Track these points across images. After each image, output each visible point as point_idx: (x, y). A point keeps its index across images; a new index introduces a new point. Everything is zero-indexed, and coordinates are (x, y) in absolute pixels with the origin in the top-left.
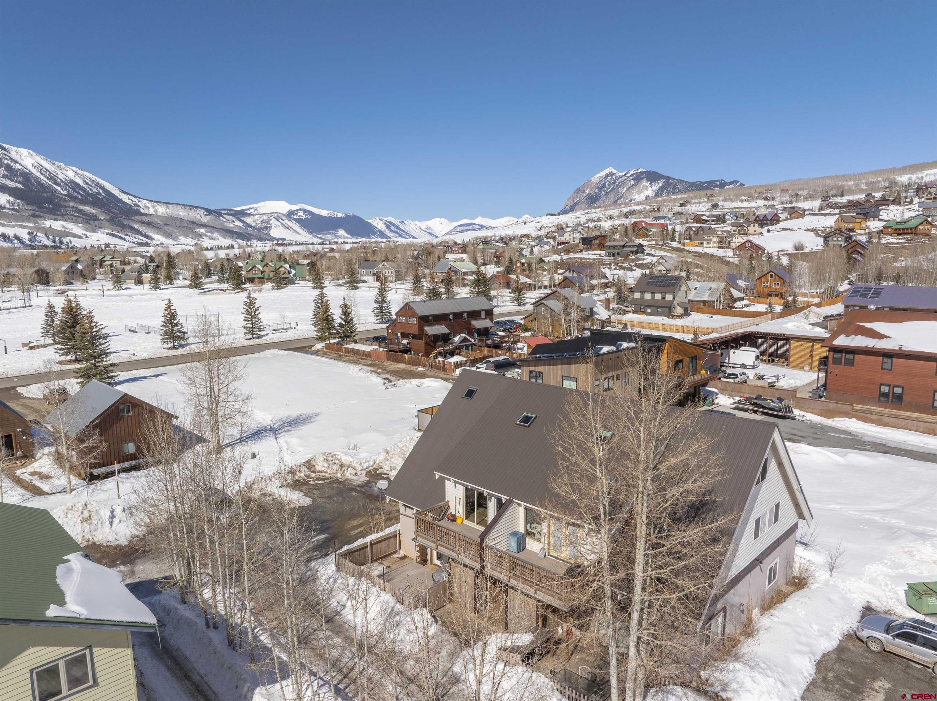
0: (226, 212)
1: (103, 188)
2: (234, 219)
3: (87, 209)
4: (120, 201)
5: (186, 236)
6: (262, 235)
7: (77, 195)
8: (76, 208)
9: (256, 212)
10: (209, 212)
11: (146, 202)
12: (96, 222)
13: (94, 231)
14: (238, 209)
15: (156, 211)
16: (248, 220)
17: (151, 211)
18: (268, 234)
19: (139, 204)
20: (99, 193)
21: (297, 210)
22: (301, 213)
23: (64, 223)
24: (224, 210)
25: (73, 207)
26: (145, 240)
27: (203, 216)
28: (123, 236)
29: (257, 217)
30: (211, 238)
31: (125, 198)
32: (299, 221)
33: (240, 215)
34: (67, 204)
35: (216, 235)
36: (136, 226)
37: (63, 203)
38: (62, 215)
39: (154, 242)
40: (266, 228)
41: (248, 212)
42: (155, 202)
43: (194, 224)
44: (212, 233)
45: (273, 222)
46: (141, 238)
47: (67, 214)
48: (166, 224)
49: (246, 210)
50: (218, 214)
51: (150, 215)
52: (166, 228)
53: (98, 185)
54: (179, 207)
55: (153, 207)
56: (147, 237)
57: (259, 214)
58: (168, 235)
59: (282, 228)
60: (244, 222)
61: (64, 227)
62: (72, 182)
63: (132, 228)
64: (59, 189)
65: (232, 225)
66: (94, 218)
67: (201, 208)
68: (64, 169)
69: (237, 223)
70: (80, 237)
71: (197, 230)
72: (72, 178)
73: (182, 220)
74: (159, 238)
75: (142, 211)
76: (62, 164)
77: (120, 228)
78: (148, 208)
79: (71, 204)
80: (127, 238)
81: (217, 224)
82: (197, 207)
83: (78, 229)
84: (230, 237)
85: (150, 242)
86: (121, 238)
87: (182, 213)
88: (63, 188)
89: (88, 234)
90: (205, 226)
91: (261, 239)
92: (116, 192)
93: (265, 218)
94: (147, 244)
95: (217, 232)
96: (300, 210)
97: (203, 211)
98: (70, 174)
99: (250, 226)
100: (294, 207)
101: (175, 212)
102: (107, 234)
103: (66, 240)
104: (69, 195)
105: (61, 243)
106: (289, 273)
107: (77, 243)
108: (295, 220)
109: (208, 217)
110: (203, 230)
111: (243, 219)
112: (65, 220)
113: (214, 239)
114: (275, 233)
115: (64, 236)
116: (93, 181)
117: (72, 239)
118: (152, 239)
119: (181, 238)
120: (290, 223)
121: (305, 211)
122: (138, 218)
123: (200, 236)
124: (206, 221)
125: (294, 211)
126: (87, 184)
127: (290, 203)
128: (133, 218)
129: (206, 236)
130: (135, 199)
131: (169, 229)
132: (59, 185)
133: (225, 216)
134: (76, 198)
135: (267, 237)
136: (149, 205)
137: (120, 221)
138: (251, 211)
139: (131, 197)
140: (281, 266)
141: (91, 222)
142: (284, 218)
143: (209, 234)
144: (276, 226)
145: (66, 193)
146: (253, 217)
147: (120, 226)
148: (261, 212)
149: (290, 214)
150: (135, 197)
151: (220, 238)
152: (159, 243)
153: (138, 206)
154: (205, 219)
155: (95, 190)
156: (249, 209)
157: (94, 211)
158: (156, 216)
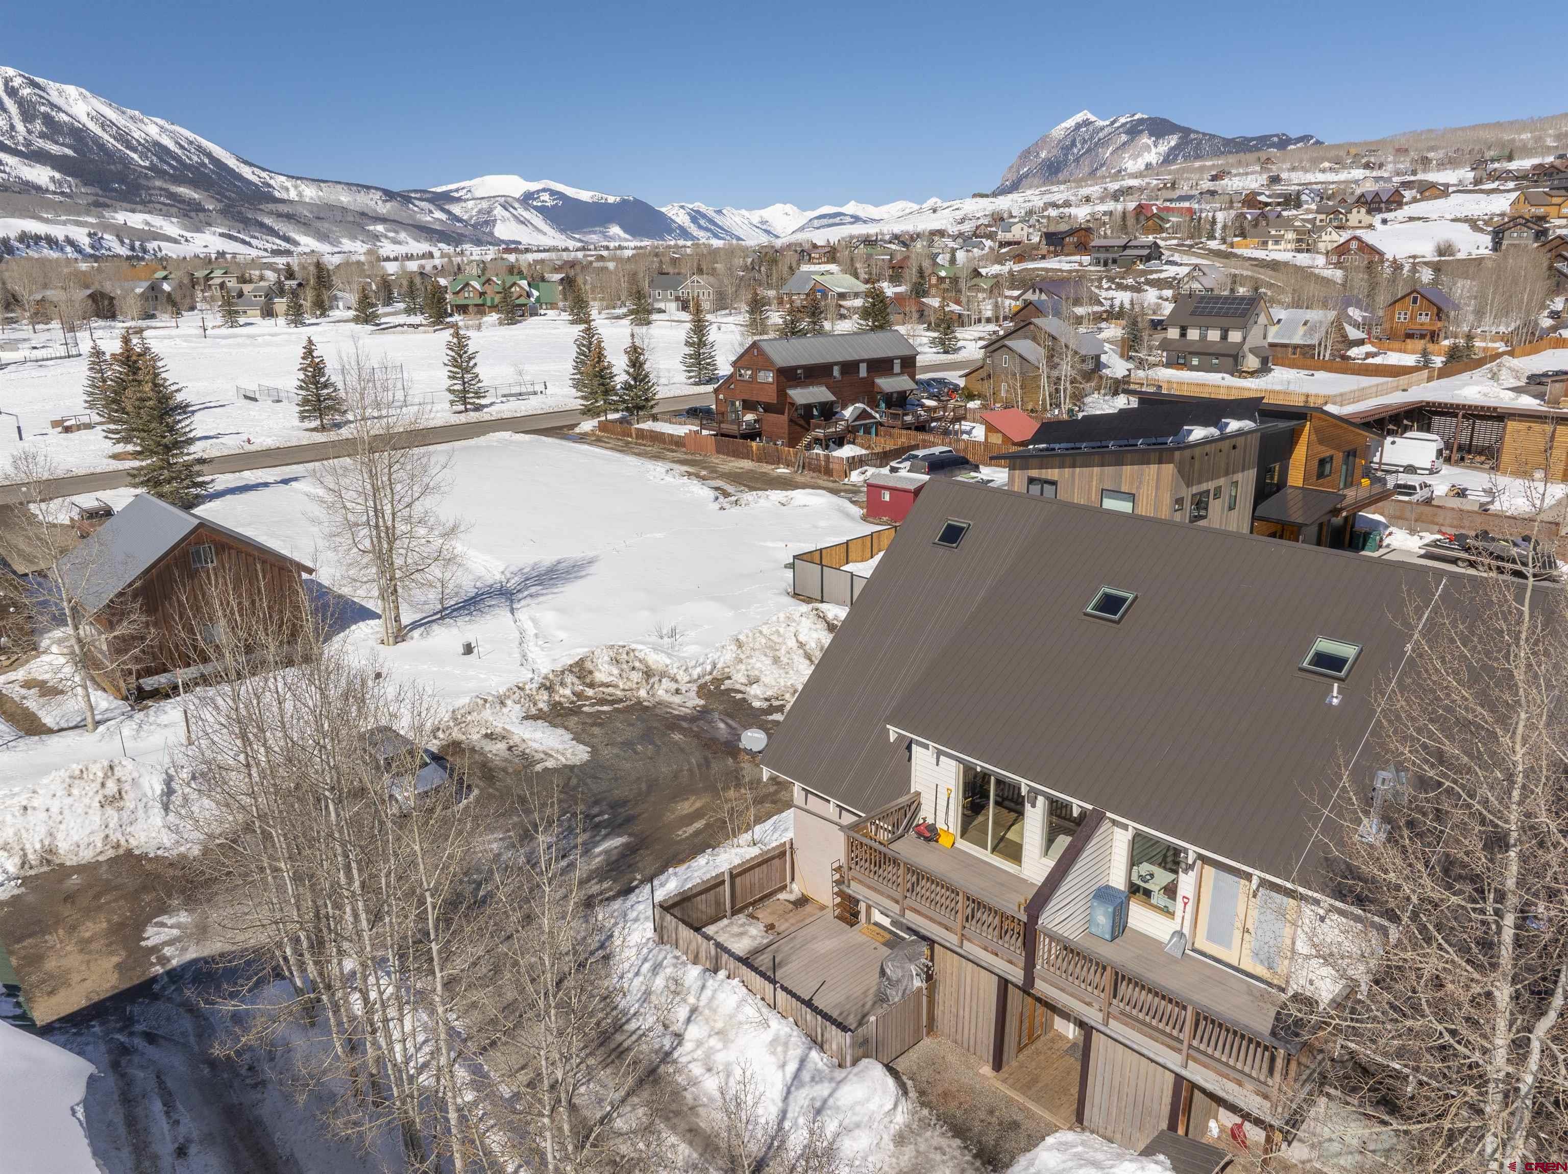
0: (418, 195)
1: (209, 155)
2: (432, 208)
3: (183, 191)
4: (239, 177)
5: (353, 238)
6: (480, 236)
7: (166, 167)
8: (166, 190)
9: (469, 196)
10: (389, 195)
11: (283, 179)
12: (201, 215)
13: (198, 230)
14: (439, 189)
15: (300, 194)
16: (456, 209)
17: (293, 195)
18: (491, 234)
19: (272, 182)
20: (203, 164)
21: (538, 192)
22: (545, 197)
23: (147, 217)
24: (416, 191)
25: (161, 189)
26: (284, 245)
27: (380, 202)
28: (247, 239)
29: (470, 204)
30: (396, 242)
31: (246, 172)
32: (542, 210)
33: (442, 200)
34: (150, 184)
35: (403, 236)
36: (268, 221)
37: (143, 182)
38: (143, 203)
39: (300, 249)
40: (487, 223)
41: (456, 195)
42: (298, 178)
43: (367, 217)
44: (396, 232)
45: (498, 211)
46: (278, 241)
47: (150, 202)
48: (318, 218)
49: (451, 191)
50: (405, 198)
51: (291, 202)
52: (318, 224)
53: (200, 149)
54: (339, 187)
55: (296, 187)
56: (287, 239)
57: (473, 199)
58: (323, 237)
59: (513, 224)
60: (448, 212)
61: (148, 223)
62: (157, 144)
63: (262, 225)
64: (135, 156)
65: (429, 219)
66: (198, 208)
67: (377, 189)
68: (142, 121)
69: (439, 215)
70: (175, 241)
71: (371, 228)
72: (157, 137)
73: (344, 210)
74: (307, 243)
75: (277, 194)
76: (137, 113)
77: (241, 226)
78: (287, 189)
79: (158, 183)
80: (254, 242)
81: (403, 216)
82: (368, 188)
83: (170, 227)
84: (426, 239)
85: (292, 248)
86: (244, 242)
87: (345, 198)
88: (143, 156)
89: (188, 235)
90: (383, 220)
91: (478, 242)
92: (231, 162)
93: (485, 205)
94: (288, 253)
95: (405, 230)
96: (544, 190)
97: (379, 193)
98: (153, 131)
99: (459, 220)
100: (534, 186)
101: (333, 197)
102: (222, 235)
103: (151, 246)
104: (153, 168)
105: (145, 251)
106: (529, 295)
107: (168, 249)
108: (535, 208)
109: (388, 205)
110: (380, 228)
111: (447, 207)
112: (150, 212)
113: (399, 243)
114: (505, 230)
115: (148, 240)
116: (191, 143)
117: (163, 244)
118: (296, 243)
119: (344, 241)
120: (526, 215)
121: (552, 193)
122: (271, 206)
123: (376, 237)
124: (385, 211)
125: (533, 193)
126: (182, 147)
127: (528, 178)
128: (261, 207)
129: (386, 237)
130: (264, 174)
131: (324, 226)
132: (134, 150)
133: (417, 203)
134: (165, 172)
135: (489, 239)
136: (289, 184)
137: (240, 213)
138: (461, 193)
139: (257, 170)
140: (514, 284)
141: (193, 214)
142: (516, 205)
143: (391, 234)
144: (504, 220)
145: (147, 164)
146: (464, 205)
147: (242, 222)
148: (478, 194)
149: (527, 199)
150: (264, 170)
151: (410, 240)
152: (307, 250)
153: (270, 186)
154: (384, 208)
155: (195, 158)
156: (457, 190)
157: (196, 196)
158: (301, 203)
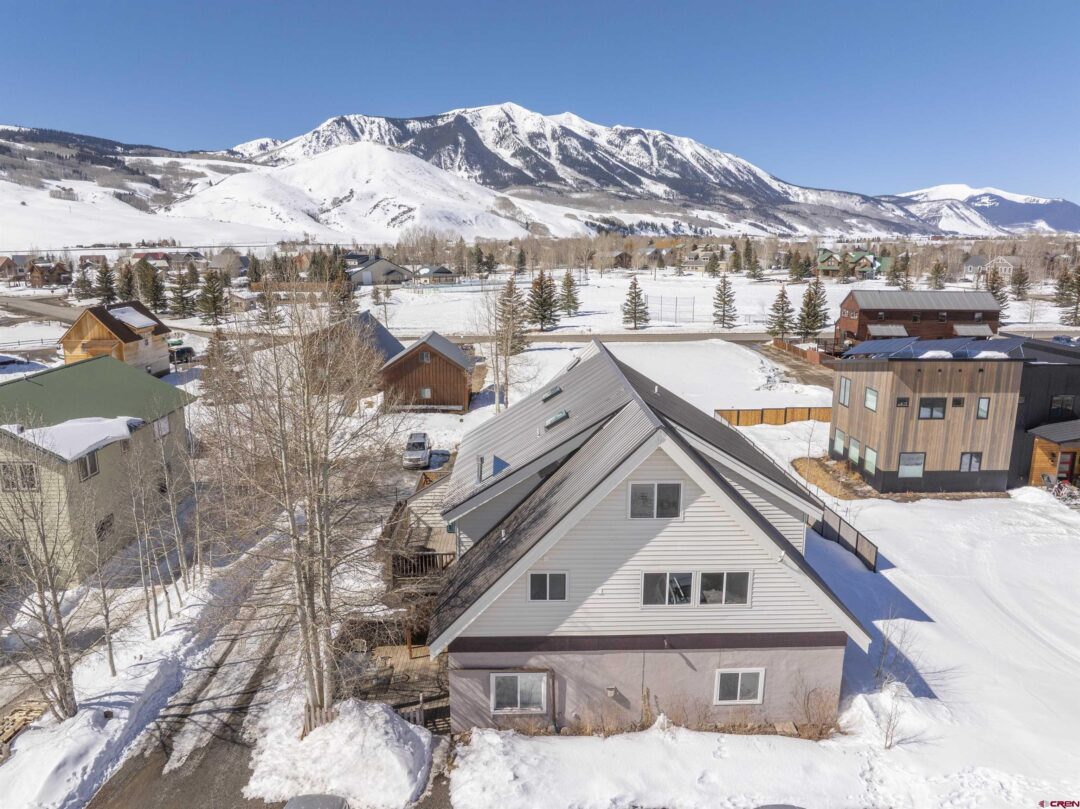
0: (887, 199)
1: (754, 175)
2: (894, 207)
3: (735, 197)
4: (769, 188)
5: (834, 227)
6: (927, 227)
7: (728, 183)
8: (725, 197)
9: (925, 199)
10: (865, 199)
11: (797, 189)
12: (741, 212)
13: (737, 221)
14: (903, 195)
15: (806, 199)
16: (912, 209)
17: (801, 199)
19: (789, 191)
20: (750, 181)
21: (980, 196)
22: (986, 200)
23: (710, 213)
24: (885, 196)
25: (722, 196)
26: (788, 231)
27: (858, 204)
28: (765, 227)
29: (924, 205)
30: (863, 230)
31: (775, 185)
32: (982, 211)
33: (902, 202)
34: (716, 193)
35: (869, 226)
36: (782, 215)
37: (712, 192)
38: (710, 205)
40: (934, 218)
41: (915, 199)
42: (806, 188)
43: (847, 213)
44: (865, 224)
45: (945, 210)
46: (784, 229)
47: (715, 204)
48: (814, 214)
49: (912, 196)
50: (876, 201)
51: (798, 203)
52: (812, 218)
53: (750, 172)
54: (832, 194)
55: (804, 194)
56: (790, 227)
57: (929, 201)
58: (814, 226)
59: (955, 219)
60: (906, 211)
61: (709, 217)
62: (726, 169)
63: (776, 218)
64: (711, 177)
65: (891, 215)
66: (740, 207)
67: (857, 194)
68: (720, 156)
69: (899, 212)
70: (722, 227)
71: (848, 221)
72: (726, 166)
73: (832, 209)
74: (803, 230)
75: (791, 199)
76: (718, 151)
77: (763, 218)
78: (798, 196)
79: (721, 193)
80: (769, 229)
81: (873, 213)
82: (852, 194)
83: (721, 218)
84: (885, 229)
85: (793, 233)
86: (763, 229)
87: (835, 201)
88: (716, 177)
89: (730, 223)
90: (857, 215)
91: (924, 232)
92: (768, 180)
93: (935, 205)
94: (788, 236)
95: (871, 223)
96: (986, 195)
97: (859, 198)
98: (724, 161)
99: (913, 216)
100: (976, 192)
101: (827, 200)
102: (751, 224)
103: (706, 230)
104: (721, 185)
105: (702, 232)
107: (716, 232)
108: (977, 209)
109: (864, 206)
110: (854, 221)
111: (906, 207)
112: (712, 210)
113: (866, 231)
114: (945, 224)
115: (706, 226)
116: (745, 168)
117: (713, 229)
118: (796, 230)
119: (828, 229)
121: (992, 196)
122: (785, 206)
123: (850, 227)
124: (860, 210)
125: (976, 197)
126: (739, 170)
127: (973, 186)
128: (779, 207)
129: (857, 227)
130: (785, 186)
131: (816, 219)
132: (712, 173)
133: (884, 204)
134: (727, 186)
136: (800, 192)
137: (765, 210)
138: (920, 197)
139: (781, 184)
141: (736, 211)
142: (960, 206)
143: (861, 225)
144: (947, 216)
145: (717, 181)
146: (919, 205)
147: (763, 216)
150: (785, 183)
151: (874, 230)
152: (802, 234)
153: (787, 193)
154: (860, 208)
155: (746, 177)
157: (741, 200)
158: (806, 205)
